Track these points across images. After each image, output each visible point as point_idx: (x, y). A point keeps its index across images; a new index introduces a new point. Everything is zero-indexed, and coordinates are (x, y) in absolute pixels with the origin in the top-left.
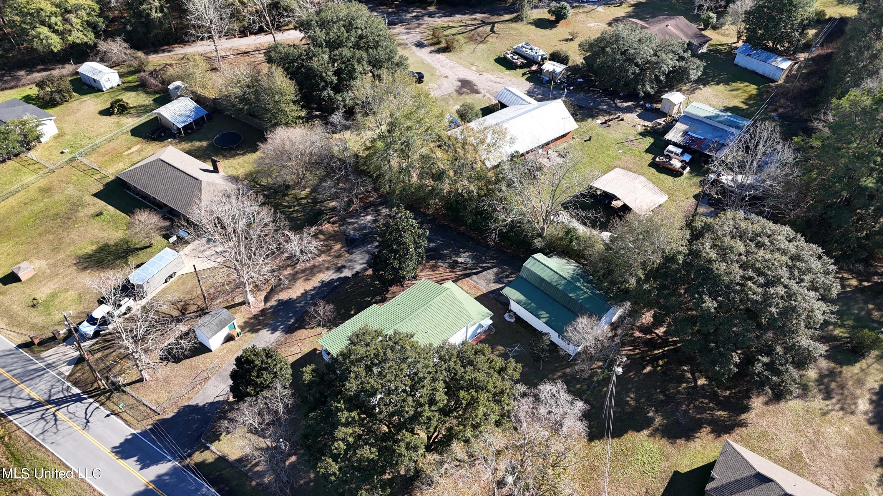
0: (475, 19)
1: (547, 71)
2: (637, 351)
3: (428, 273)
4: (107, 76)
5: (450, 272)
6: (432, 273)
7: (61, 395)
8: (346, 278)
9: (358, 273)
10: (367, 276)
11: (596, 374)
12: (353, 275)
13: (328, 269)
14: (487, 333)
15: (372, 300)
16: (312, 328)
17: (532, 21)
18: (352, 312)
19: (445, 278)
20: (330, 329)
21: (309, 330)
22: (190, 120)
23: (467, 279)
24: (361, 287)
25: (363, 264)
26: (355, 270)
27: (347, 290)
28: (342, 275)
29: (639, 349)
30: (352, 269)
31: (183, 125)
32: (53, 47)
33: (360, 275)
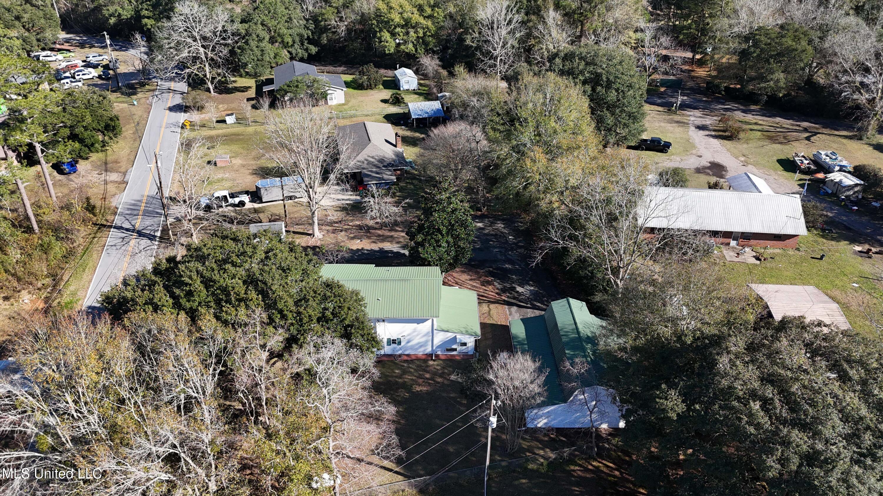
0: (799, 126)
1: (832, 180)
2: (617, 473)
3: (475, 284)
4: (408, 79)
5: (497, 293)
7: (148, 232)
11: (534, 460)
13: (398, 243)
14: (466, 357)
17: (874, 143)
22: (426, 116)
23: (507, 307)
29: (621, 473)
31: (417, 117)
32: (386, 49)
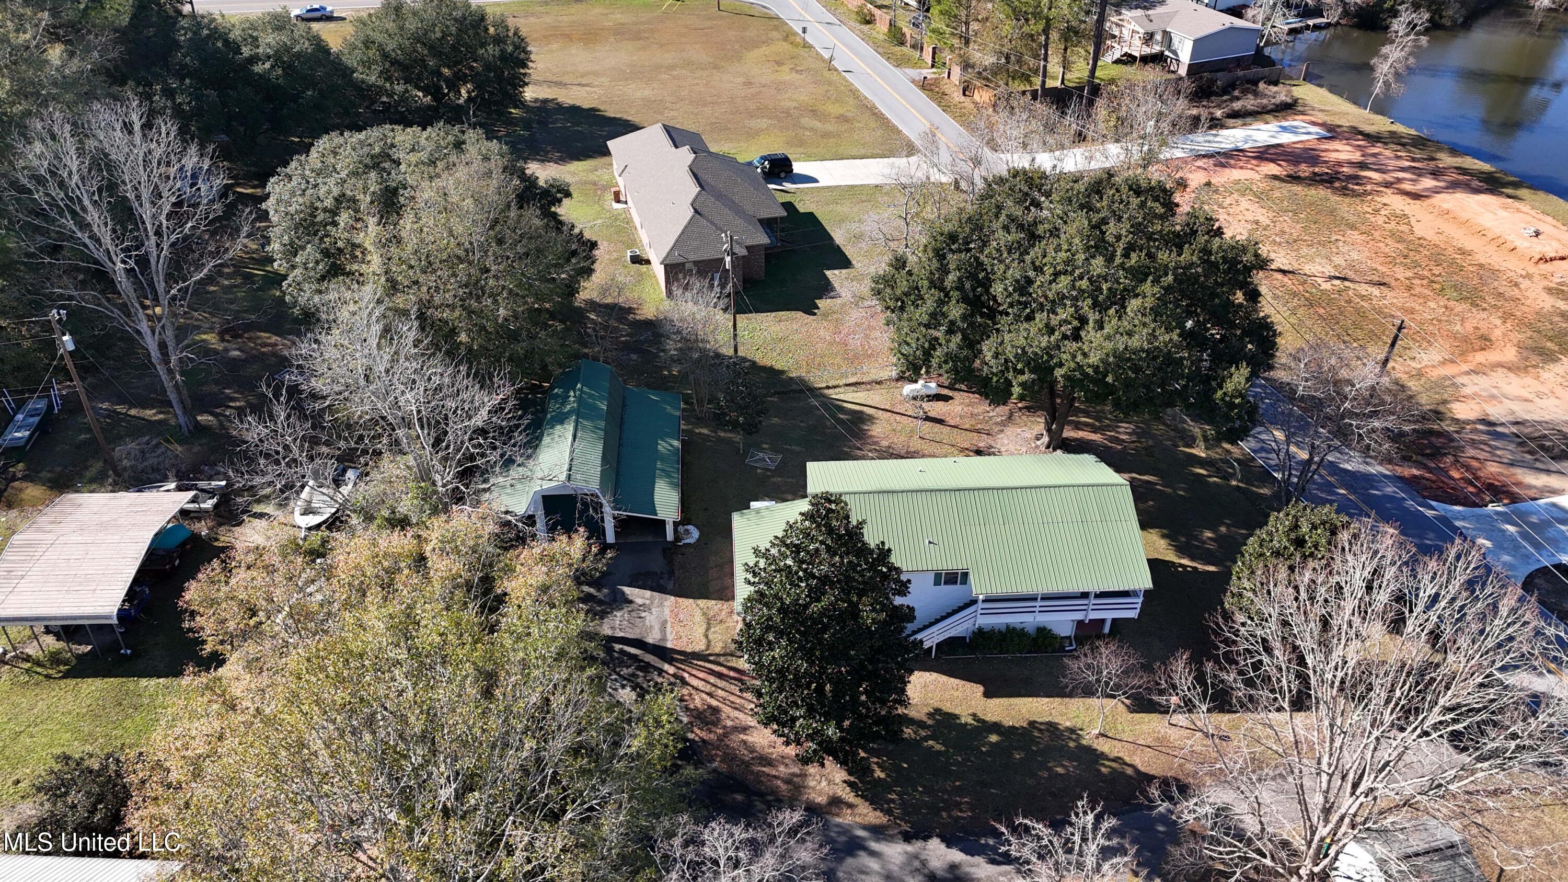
6: (726, 710)
8: (949, 843)
9: (908, 838)
10: (888, 812)
12: (926, 838)
15: (926, 739)
16: (1117, 759)
18: (994, 738)
19: (712, 679)
20: (1072, 731)
21: (1127, 759)
23: (669, 645)
24: (928, 791)
25: (873, 854)
26: (909, 848)
27: (972, 807)
28: (956, 856)
30: (916, 856)
33: (906, 827)
